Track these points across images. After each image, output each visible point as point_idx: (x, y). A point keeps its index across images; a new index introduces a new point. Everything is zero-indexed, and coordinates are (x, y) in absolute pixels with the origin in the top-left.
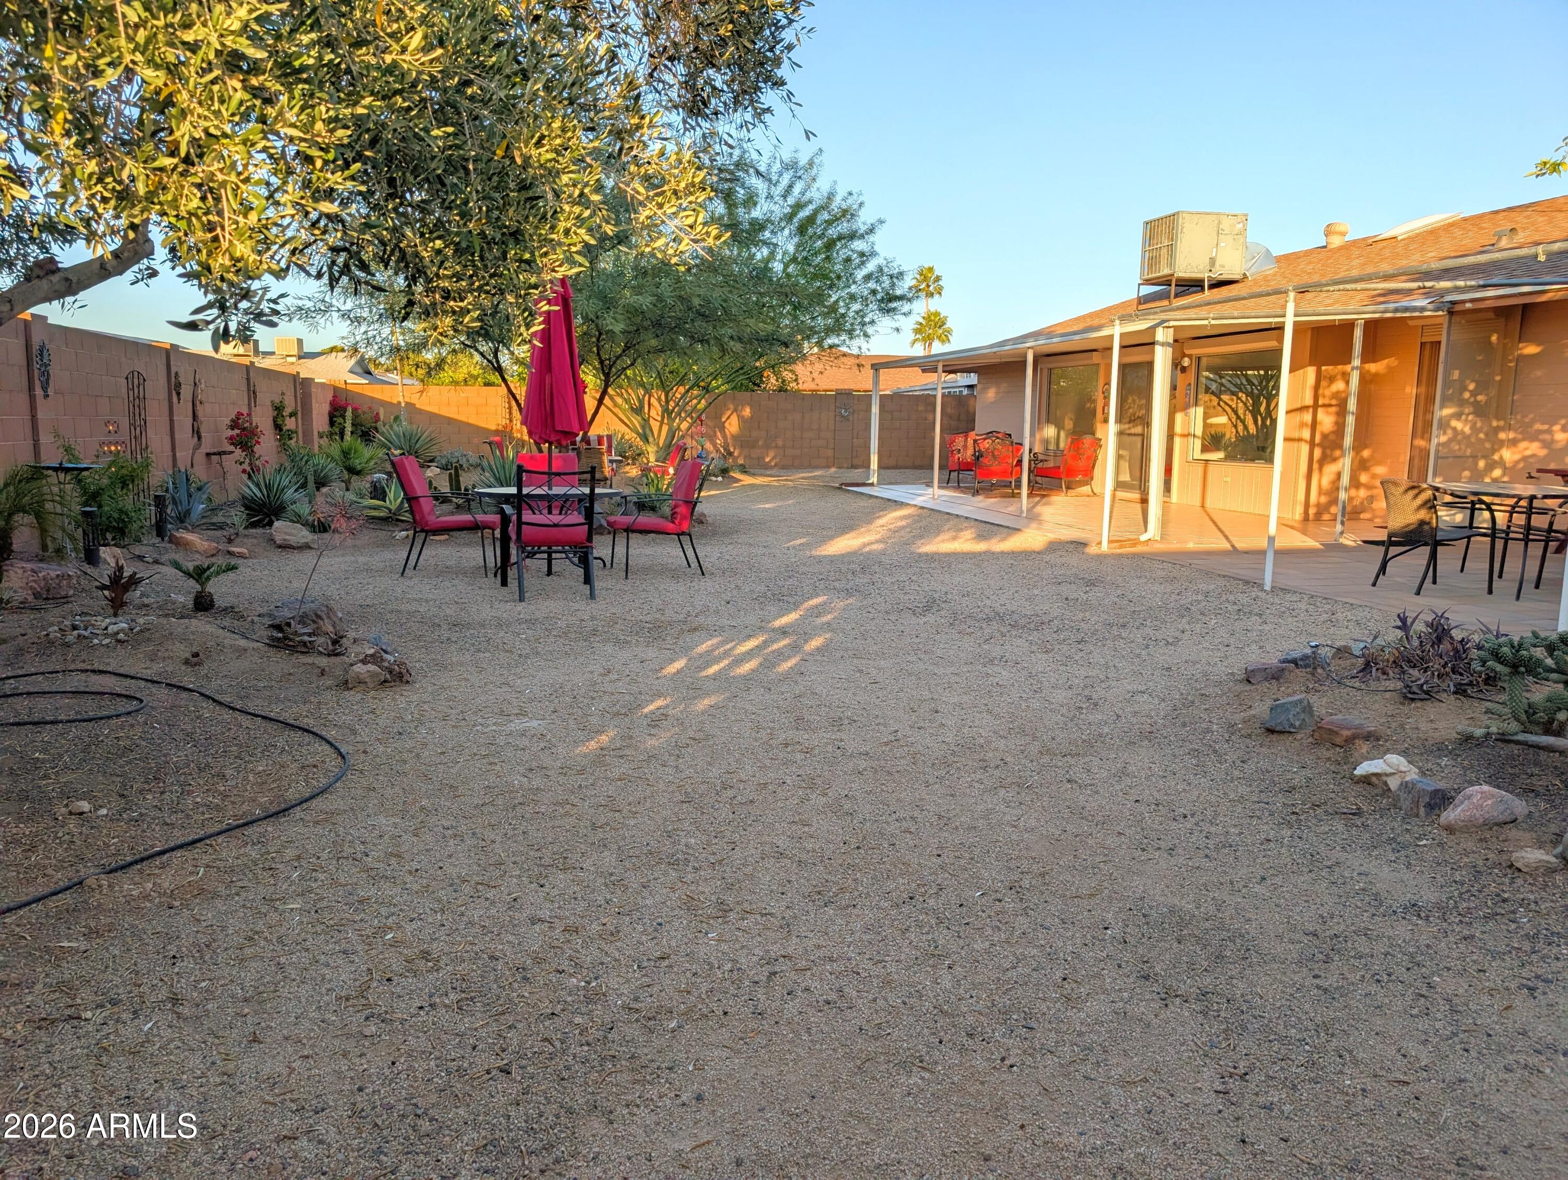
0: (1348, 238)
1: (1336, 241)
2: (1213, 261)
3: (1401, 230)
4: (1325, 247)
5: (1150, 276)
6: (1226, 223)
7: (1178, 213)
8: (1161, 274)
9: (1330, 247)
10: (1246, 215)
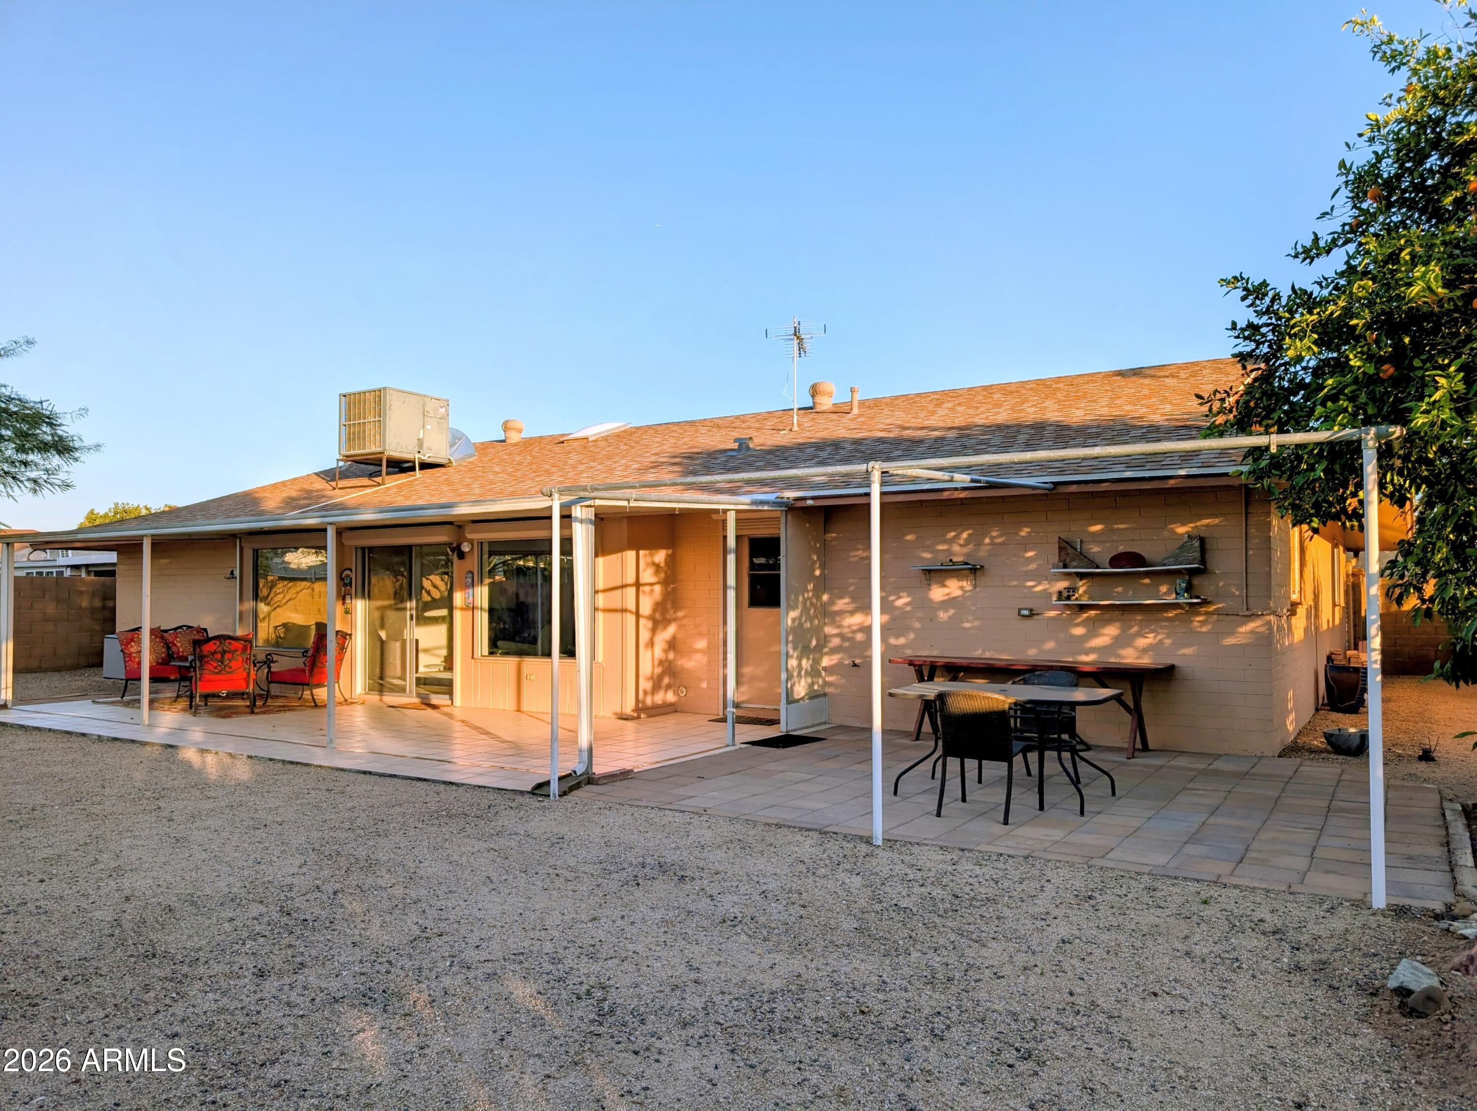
0: (524, 435)
1: (514, 437)
2: (420, 442)
3: (593, 431)
4: (504, 441)
5: (352, 452)
6: (430, 406)
7: (385, 389)
8: (367, 451)
9: (508, 441)
10: (448, 401)
